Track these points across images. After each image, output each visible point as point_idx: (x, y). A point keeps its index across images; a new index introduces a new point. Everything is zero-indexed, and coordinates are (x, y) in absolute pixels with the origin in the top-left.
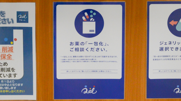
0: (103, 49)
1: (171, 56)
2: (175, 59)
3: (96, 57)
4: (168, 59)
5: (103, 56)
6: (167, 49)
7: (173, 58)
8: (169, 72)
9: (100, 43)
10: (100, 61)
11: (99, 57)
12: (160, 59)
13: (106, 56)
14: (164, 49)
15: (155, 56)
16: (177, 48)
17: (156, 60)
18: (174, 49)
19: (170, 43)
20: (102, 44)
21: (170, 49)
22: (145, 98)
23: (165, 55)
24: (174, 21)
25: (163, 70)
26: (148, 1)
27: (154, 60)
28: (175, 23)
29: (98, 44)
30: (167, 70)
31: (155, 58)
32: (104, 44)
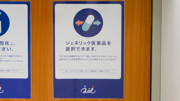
0: (9, 49)
1: (78, 56)
2: (81, 59)
3: (2, 56)
4: (75, 59)
5: (9, 56)
6: (73, 49)
7: (80, 58)
8: (76, 72)
9: (6, 43)
10: (6, 61)
11: (5, 56)
12: (66, 59)
13: (12, 55)
14: (70, 49)
15: (61, 56)
16: (83, 48)
17: (62, 59)
18: (80, 50)
19: (76, 43)
20: (8, 44)
21: (76, 49)
22: (52, 97)
23: (71, 55)
24: (80, 21)
25: (69, 70)
26: (53, 1)
27: (60, 59)
28: (81, 23)
29: (4, 43)
30: (74, 70)
31: (61, 58)
32: (10, 43)
